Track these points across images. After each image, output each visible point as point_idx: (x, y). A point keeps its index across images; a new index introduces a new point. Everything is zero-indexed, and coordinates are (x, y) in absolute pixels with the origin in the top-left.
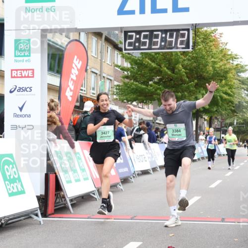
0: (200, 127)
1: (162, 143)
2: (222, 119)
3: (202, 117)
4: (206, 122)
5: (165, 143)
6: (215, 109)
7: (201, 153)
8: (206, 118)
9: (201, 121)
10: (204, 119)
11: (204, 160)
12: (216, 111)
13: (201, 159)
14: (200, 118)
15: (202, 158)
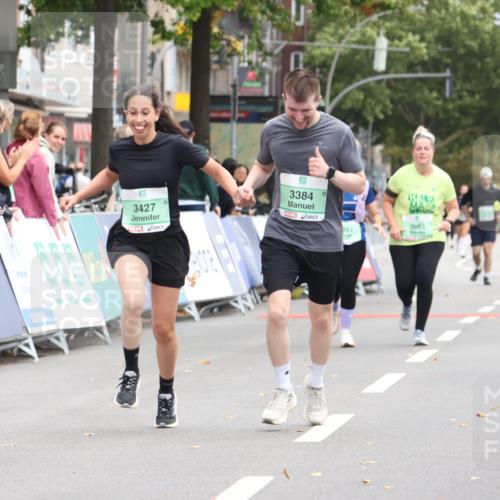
8: (172, 16)
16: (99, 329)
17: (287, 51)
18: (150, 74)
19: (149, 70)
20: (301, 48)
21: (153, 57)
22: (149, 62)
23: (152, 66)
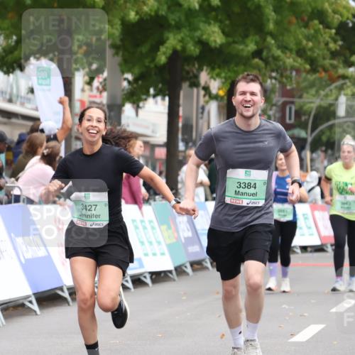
0: (188, 128)
1: (17, 199)
2: (285, 93)
3: (195, 83)
4: (213, 107)
5: (31, 202)
6: (252, 47)
7: (189, 241)
8: (215, 86)
9: (190, 99)
10: (206, 89)
11: (201, 274)
12: (257, 54)
13: (189, 270)
14: (185, 85)
15: (192, 264)
16: (170, 272)
17: (285, 104)
18: (202, 118)
19: (200, 115)
20: (293, 103)
21: (203, 108)
22: (200, 111)
23: (202, 113)
